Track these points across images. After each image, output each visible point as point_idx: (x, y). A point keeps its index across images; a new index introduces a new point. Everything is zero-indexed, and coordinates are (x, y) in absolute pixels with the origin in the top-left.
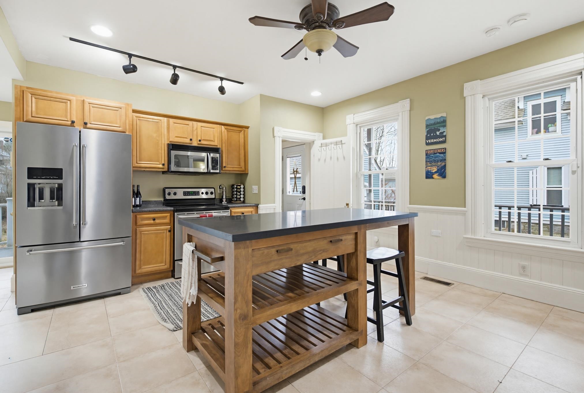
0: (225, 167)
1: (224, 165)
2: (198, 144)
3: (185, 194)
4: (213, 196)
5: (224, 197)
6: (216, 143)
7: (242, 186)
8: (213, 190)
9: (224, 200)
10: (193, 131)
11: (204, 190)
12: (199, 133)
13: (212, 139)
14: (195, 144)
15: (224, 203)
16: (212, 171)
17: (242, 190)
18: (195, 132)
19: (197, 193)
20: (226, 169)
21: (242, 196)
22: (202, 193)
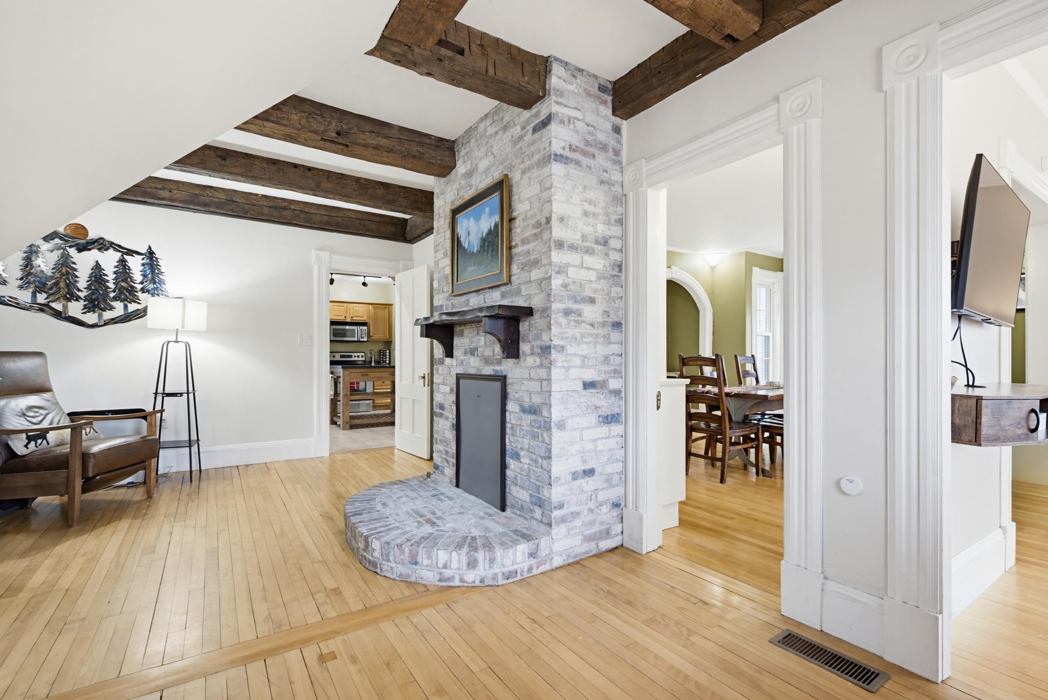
0: (372, 336)
1: (371, 335)
2: (351, 320)
3: (342, 356)
4: (363, 359)
5: (373, 360)
6: (364, 319)
7: (388, 351)
8: (363, 354)
9: (373, 362)
10: (347, 310)
11: (356, 354)
12: (352, 311)
13: (362, 316)
14: (348, 320)
15: (373, 364)
16: (361, 340)
17: (388, 354)
18: (348, 312)
19: (351, 356)
20: (373, 338)
21: (388, 359)
22: (355, 356)
